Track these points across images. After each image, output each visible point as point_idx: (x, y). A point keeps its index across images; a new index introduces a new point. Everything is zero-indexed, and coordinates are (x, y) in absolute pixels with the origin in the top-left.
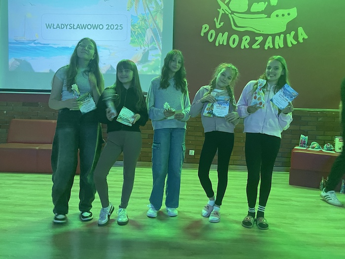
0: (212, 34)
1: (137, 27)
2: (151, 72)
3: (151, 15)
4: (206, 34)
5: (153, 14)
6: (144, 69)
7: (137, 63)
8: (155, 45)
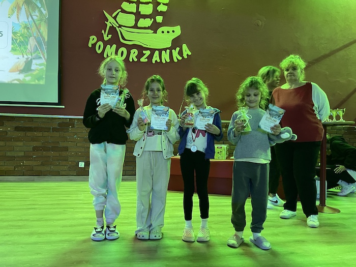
0: (100, 46)
1: (19, 35)
2: (35, 81)
3: (35, 23)
4: (94, 45)
5: (37, 23)
6: (27, 78)
7: (18, 72)
8: (39, 54)
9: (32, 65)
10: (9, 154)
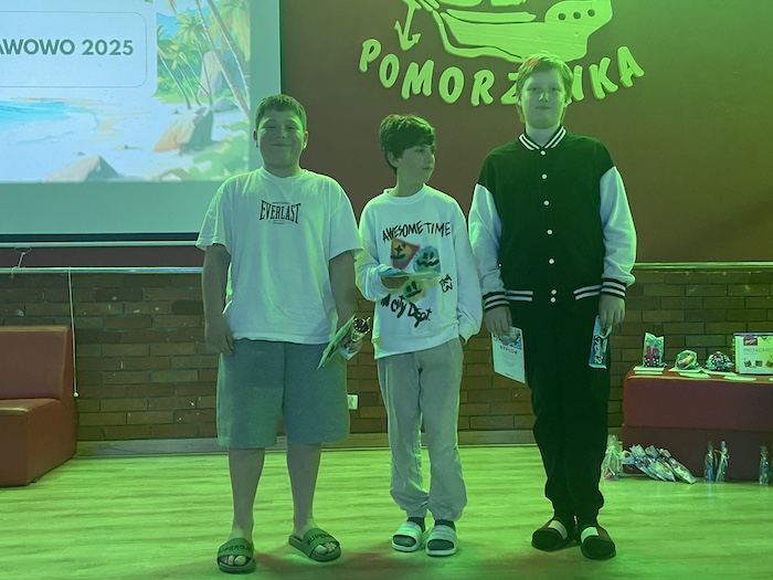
0: (390, 66)
1: (176, 48)
4: (374, 66)
6: (201, 167)
7: (178, 150)
8: (231, 99)
9: (214, 130)
10: (158, 378)
